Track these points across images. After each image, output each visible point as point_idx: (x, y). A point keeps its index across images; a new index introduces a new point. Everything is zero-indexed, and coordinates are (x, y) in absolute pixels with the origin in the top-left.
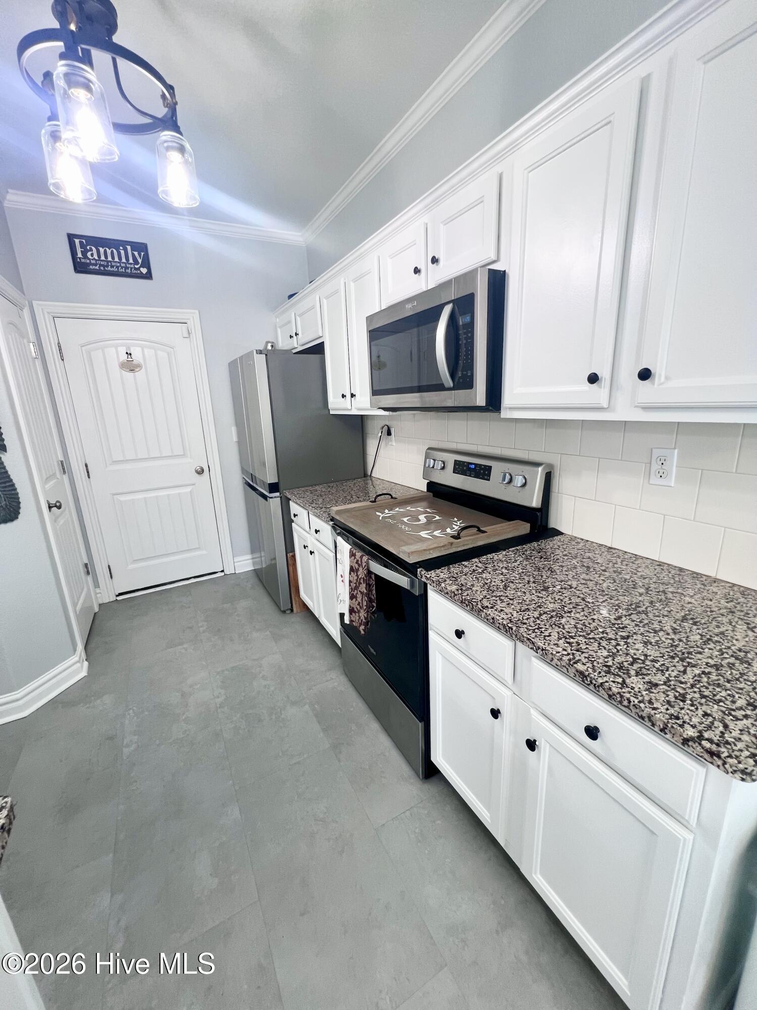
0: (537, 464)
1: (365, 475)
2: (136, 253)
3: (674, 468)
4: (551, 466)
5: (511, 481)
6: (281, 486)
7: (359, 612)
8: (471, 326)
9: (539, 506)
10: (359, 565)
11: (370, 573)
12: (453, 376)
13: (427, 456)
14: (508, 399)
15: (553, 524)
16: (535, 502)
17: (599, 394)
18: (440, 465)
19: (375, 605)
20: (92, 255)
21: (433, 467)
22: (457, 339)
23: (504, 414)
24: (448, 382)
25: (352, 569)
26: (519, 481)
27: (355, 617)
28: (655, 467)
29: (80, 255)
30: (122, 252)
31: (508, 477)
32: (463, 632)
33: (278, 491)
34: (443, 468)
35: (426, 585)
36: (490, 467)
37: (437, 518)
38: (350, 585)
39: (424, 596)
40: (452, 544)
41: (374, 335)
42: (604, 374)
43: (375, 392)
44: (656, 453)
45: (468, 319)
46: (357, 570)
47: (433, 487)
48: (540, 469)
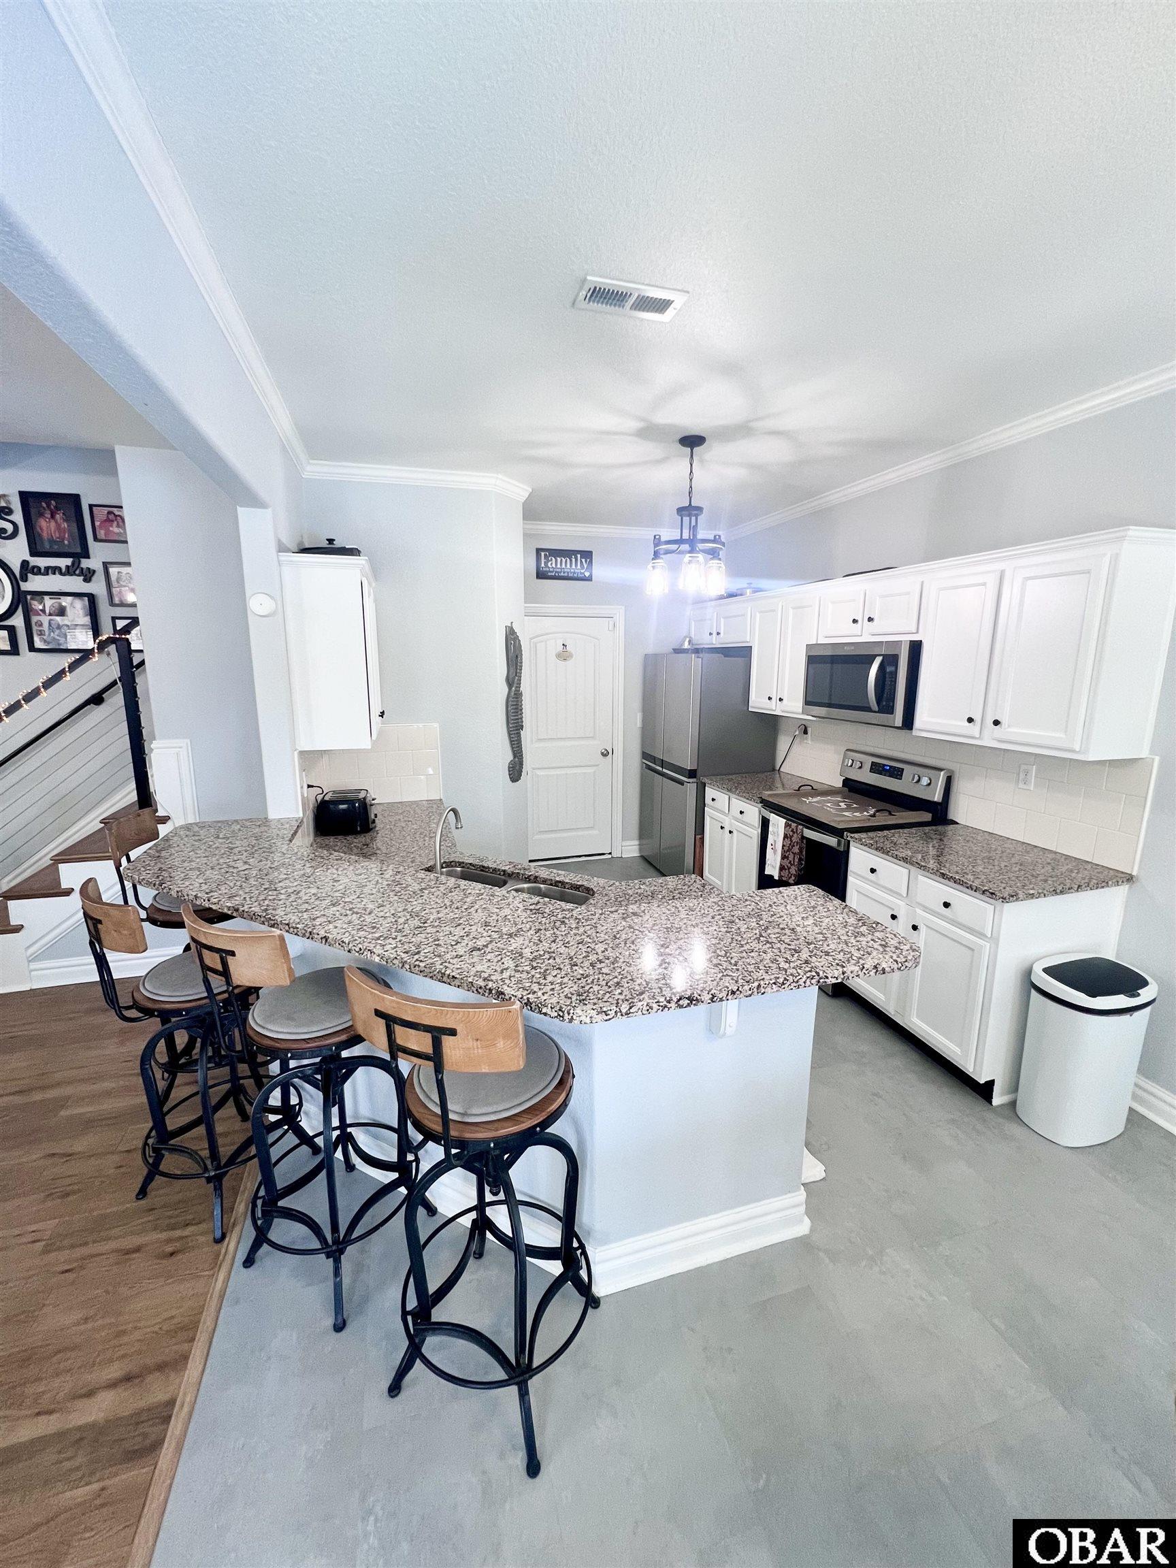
0: (941, 770)
1: (774, 770)
2: (583, 560)
3: (1033, 778)
4: (953, 772)
5: (919, 781)
6: (699, 774)
7: (789, 868)
8: (894, 675)
9: (940, 801)
10: (794, 833)
11: (803, 837)
12: (879, 701)
13: (845, 757)
14: (918, 723)
15: (951, 816)
16: (937, 797)
17: (974, 729)
18: (859, 764)
19: (803, 863)
20: (551, 564)
21: (851, 766)
22: (884, 677)
23: (915, 732)
24: (875, 706)
25: (786, 836)
26: (925, 781)
27: (785, 873)
28: (1022, 776)
29: (543, 565)
30: (574, 560)
31: (916, 778)
32: (875, 870)
33: (695, 777)
34: (860, 768)
35: (849, 841)
36: (903, 769)
37: (855, 806)
38: (783, 848)
39: (847, 852)
40: (869, 820)
41: (812, 660)
42: (977, 718)
43: (807, 702)
44: (1023, 767)
45: (893, 669)
46: (791, 837)
47: (847, 782)
48: (942, 773)
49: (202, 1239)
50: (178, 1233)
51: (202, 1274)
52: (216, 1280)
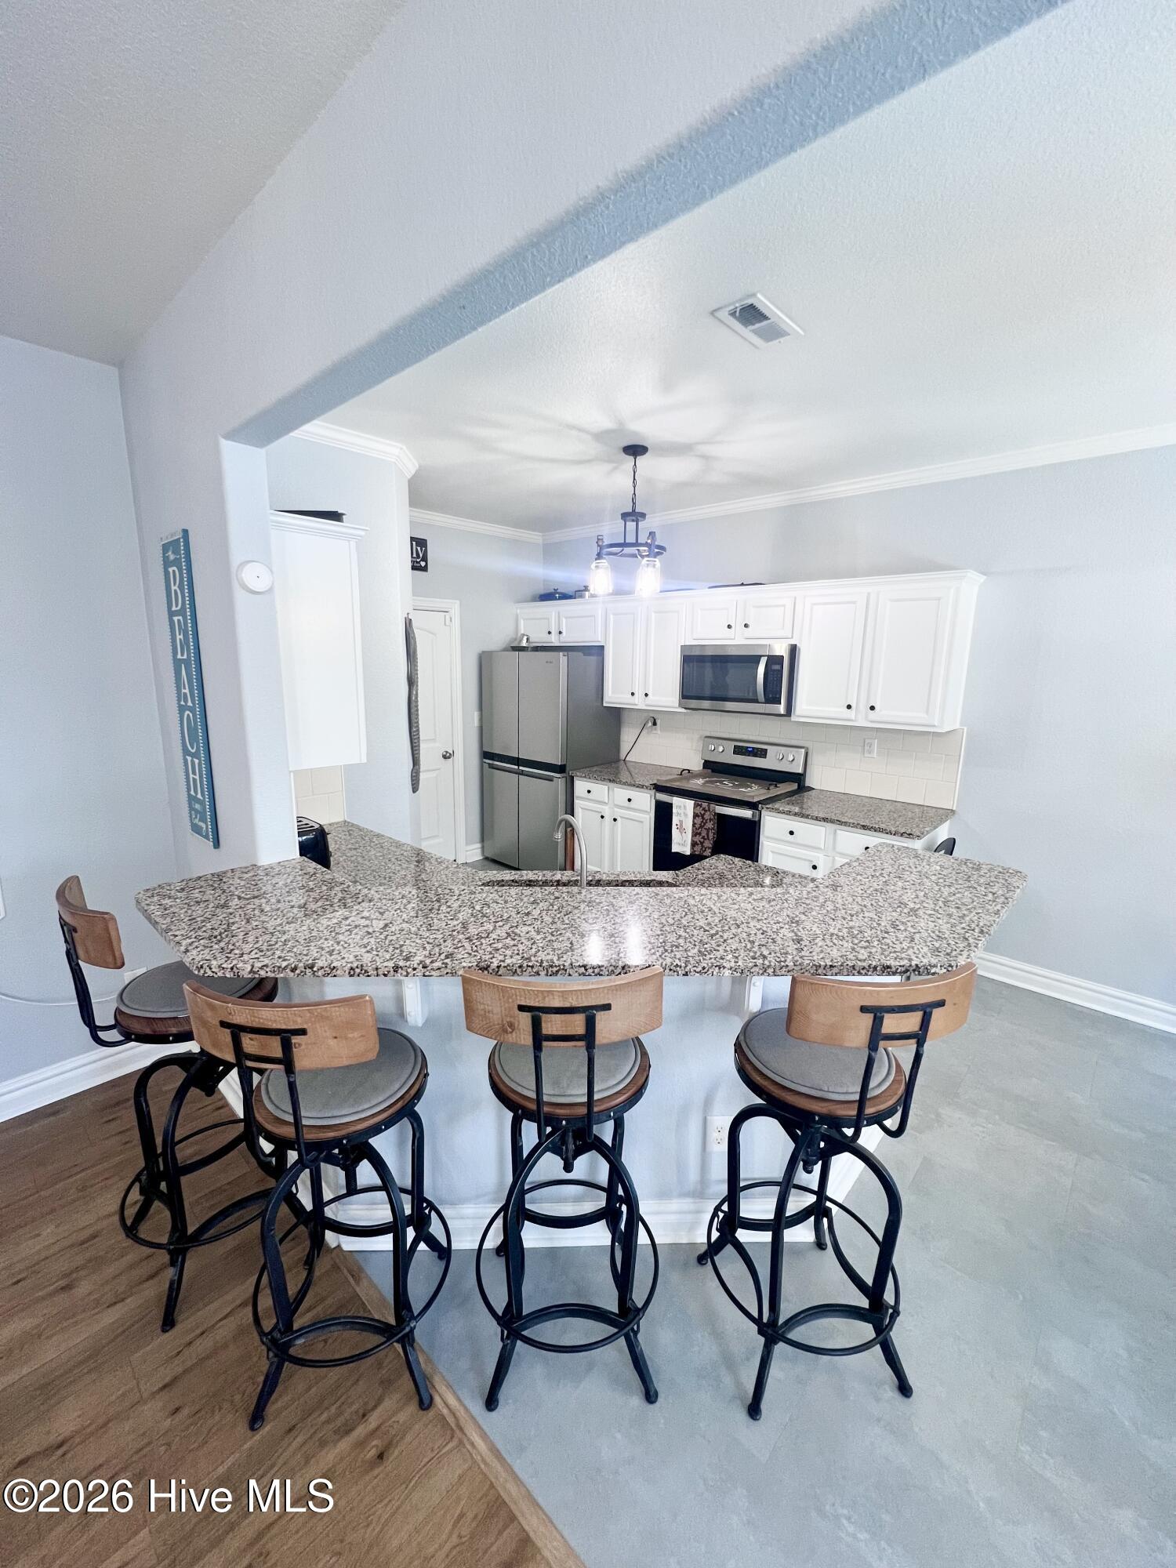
0: (799, 747)
1: (619, 760)
3: (875, 749)
4: (809, 749)
5: (783, 758)
6: (568, 769)
7: (702, 843)
8: (778, 672)
9: (802, 773)
10: (706, 811)
11: (716, 814)
12: (767, 693)
13: (706, 744)
14: (795, 709)
15: (809, 783)
17: (851, 714)
18: (721, 748)
19: (720, 835)
23: (793, 718)
24: (762, 698)
25: (695, 816)
26: (788, 757)
27: (699, 849)
28: (867, 748)
31: (781, 756)
32: (795, 833)
33: (564, 772)
34: (723, 751)
35: (761, 812)
36: (766, 750)
38: (693, 827)
39: (759, 820)
41: (689, 659)
42: (857, 704)
43: (686, 697)
44: (867, 741)
45: (777, 668)
46: (703, 815)
47: (708, 764)
49: (402, 1417)
50: (361, 1431)
51: (444, 1451)
52: (472, 1444)
